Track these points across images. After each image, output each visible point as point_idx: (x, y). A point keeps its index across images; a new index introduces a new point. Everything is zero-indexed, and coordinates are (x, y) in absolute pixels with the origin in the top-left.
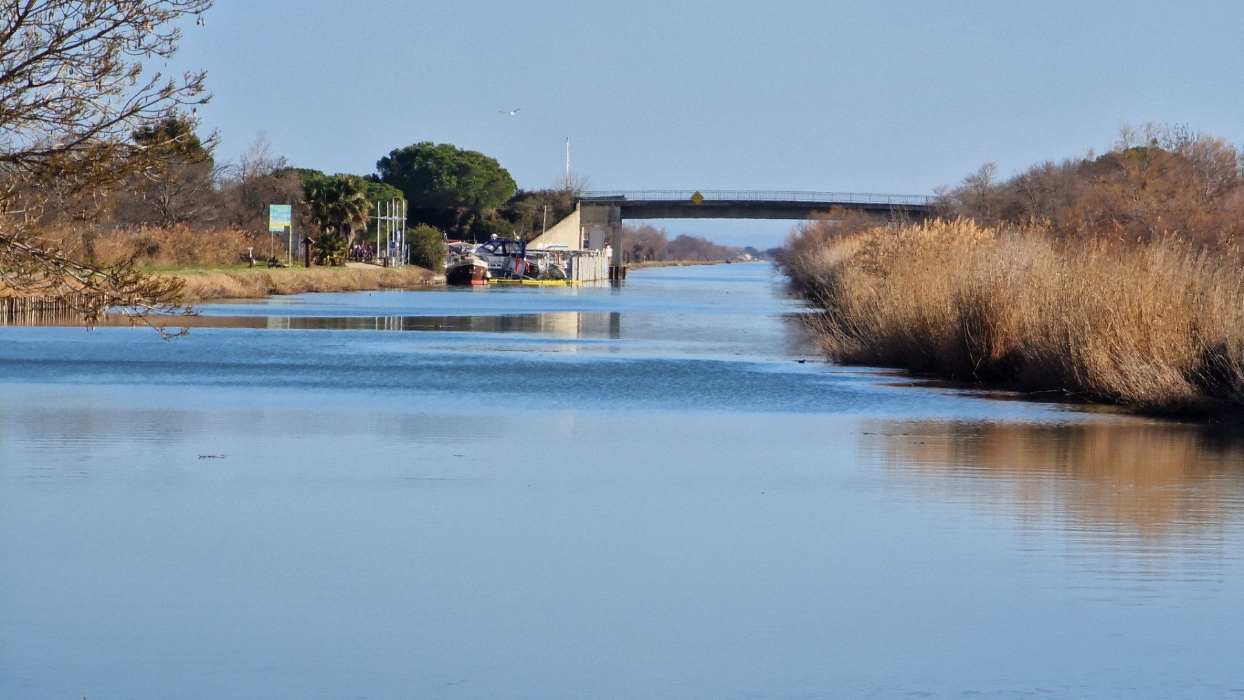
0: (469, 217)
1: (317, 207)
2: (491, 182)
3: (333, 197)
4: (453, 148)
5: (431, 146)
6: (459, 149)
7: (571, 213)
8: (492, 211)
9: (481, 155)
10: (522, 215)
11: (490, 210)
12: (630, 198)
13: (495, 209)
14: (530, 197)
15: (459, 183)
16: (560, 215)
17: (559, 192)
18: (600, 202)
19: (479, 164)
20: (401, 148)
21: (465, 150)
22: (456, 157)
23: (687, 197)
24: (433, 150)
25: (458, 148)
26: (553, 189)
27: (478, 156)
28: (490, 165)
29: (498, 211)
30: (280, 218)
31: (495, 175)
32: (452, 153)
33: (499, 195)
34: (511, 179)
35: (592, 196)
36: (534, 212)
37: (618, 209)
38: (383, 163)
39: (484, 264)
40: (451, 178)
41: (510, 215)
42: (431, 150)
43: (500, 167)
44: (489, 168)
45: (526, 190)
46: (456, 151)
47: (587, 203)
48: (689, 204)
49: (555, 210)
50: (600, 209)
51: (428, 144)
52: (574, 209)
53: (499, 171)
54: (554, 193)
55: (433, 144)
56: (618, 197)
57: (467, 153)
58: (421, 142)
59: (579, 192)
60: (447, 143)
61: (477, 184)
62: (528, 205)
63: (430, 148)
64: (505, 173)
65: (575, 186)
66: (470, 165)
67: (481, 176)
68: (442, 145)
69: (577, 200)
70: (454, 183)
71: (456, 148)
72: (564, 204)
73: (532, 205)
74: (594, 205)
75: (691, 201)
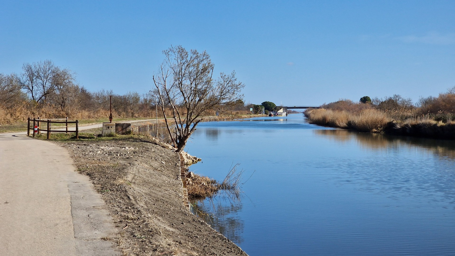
0: (271, 109)
1: (255, 108)
3: (257, 107)
10: (277, 109)
12: (288, 107)
15: (270, 105)
16: (281, 109)
18: (285, 107)
20: (264, 102)
28: (273, 103)
30: (251, 109)
31: (274, 105)
33: (274, 107)
37: (287, 108)
38: (262, 103)
39: (273, 114)
41: (275, 109)
47: (283, 107)
57: (271, 102)
61: (272, 106)
63: (267, 102)
75: (294, 107)
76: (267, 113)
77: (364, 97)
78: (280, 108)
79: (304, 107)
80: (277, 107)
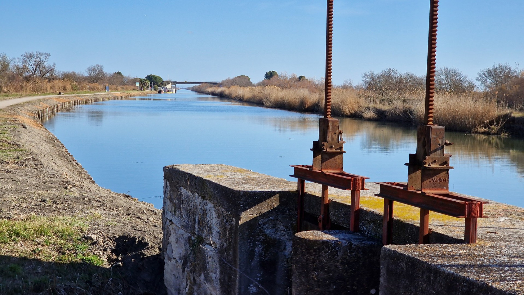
1: (141, 83)
2: (160, 80)
3: (143, 81)
10: (164, 84)
12: (177, 82)
16: (168, 84)
20: (147, 75)
24: (152, 76)
28: (159, 77)
29: (160, 83)
30: (138, 84)
35: (172, 81)
39: (162, 90)
40: (155, 79)
43: (161, 78)
48: (185, 82)
50: (173, 83)
58: (151, 74)
65: (170, 80)
67: (158, 79)
69: (170, 82)
73: (165, 82)
76: (156, 89)
77: (271, 71)
78: (168, 82)
80: (164, 82)
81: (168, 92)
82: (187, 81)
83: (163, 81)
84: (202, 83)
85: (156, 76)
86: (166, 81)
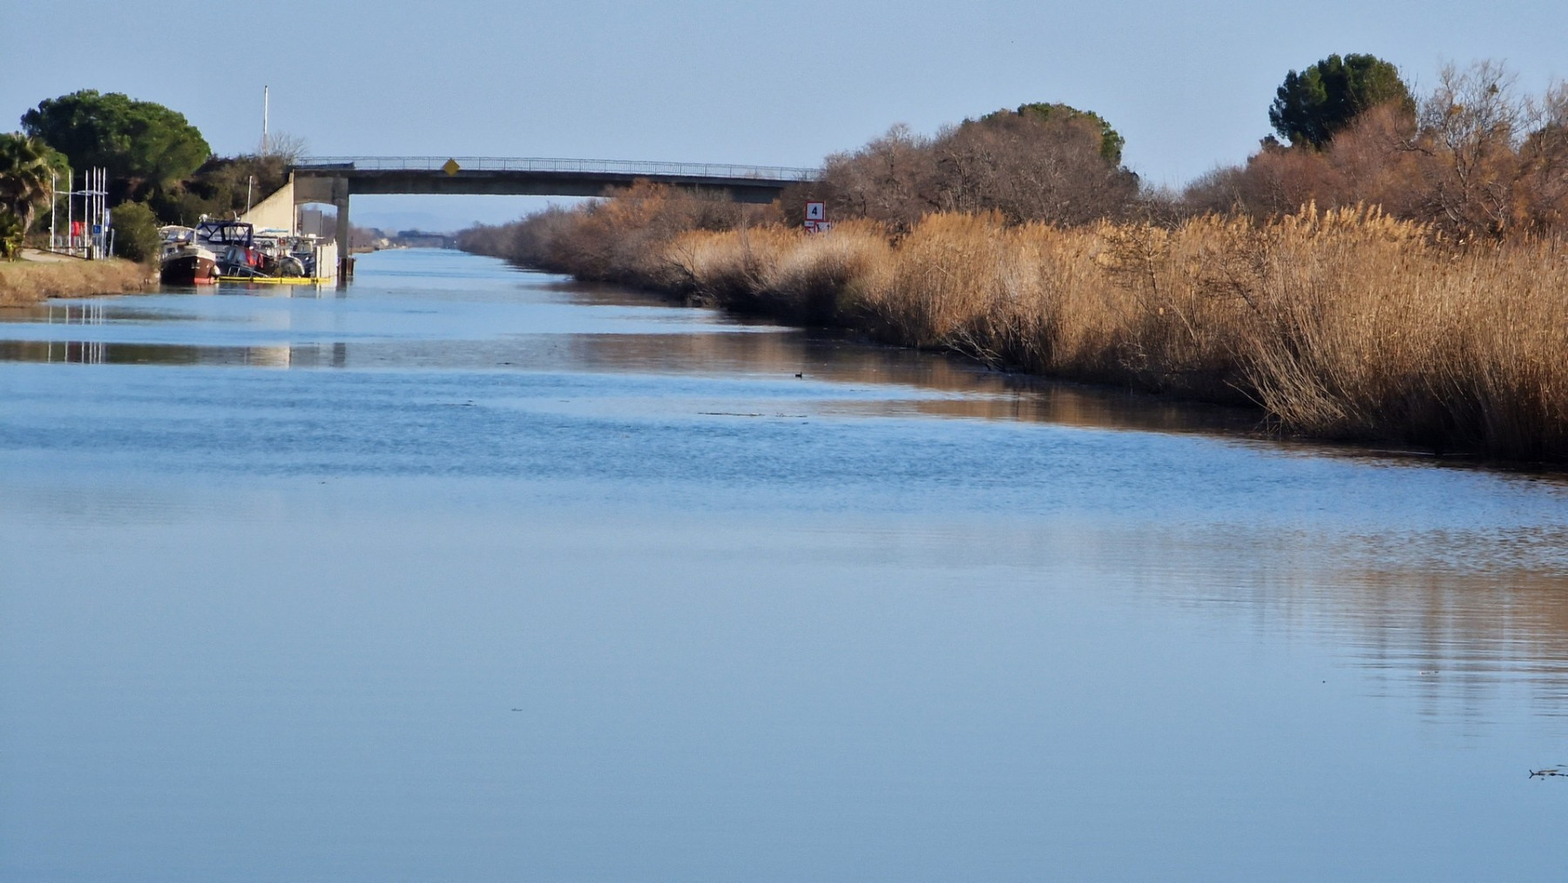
0: (147, 191)
2: (176, 144)
4: (124, 98)
5: (94, 96)
6: (133, 100)
7: (282, 186)
8: (176, 183)
9: (162, 108)
10: (217, 189)
11: (175, 182)
12: (360, 166)
13: (180, 181)
14: (227, 166)
15: (133, 144)
16: (268, 189)
17: (266, 158)
18: (322, 172)
19: (160, 120)
20: (54, 98)
21: (140, 101)
22: (129, 111)
23: (437, 166)
24: (98, 101)
25: (131, 99)
26: (257, 154)
27: (159, 109)
28: (174, 121)
29: (184, 183)
31: (181, 135)
32: (123, 105)
33: (186, 162)
34: (202, 140)
35: (309, 163)
36: (233, 185)
37: (345, 182)
38: (30, 118)
39: (212, 256)
40: (122, 139)
41: (202, 188)
42: (96, 101)
43: (188, 125)
44: (173, 125)
45: (221, 155)
46: (128, 103)
47: (304, 172)
48: (440, 175)
49: (260, 183)
50: (320, 180)
51: (91, 93)
52: (287, 181)
53: (187, 130)
54: (260, 159)
55: (97, 93)
56: (345, 165)
57: (144, 105)
58: (81, 90)
59: (291, 157)
60: (116, 92)
61: (157, 147)
62: (225, 175)
63: (94, 99)
64: (194, 133)
65: (286, 150)
66: (147, 120)
67: (161, 136)
68: (109, 94)
69: (289, 169)
70: (127, 145)
71: (129, 98)
72: (273, 175)
73: (230, 175)
74: (313, 175)
75: (442, 172)
76: (142, 246)
77: (1334, 59)
79: (576, 168)
81: (267, 279)
82: (464, 166)
83: (215, 164)
84: (623, 182)
85: (135, 106)
86: (242, 161)
